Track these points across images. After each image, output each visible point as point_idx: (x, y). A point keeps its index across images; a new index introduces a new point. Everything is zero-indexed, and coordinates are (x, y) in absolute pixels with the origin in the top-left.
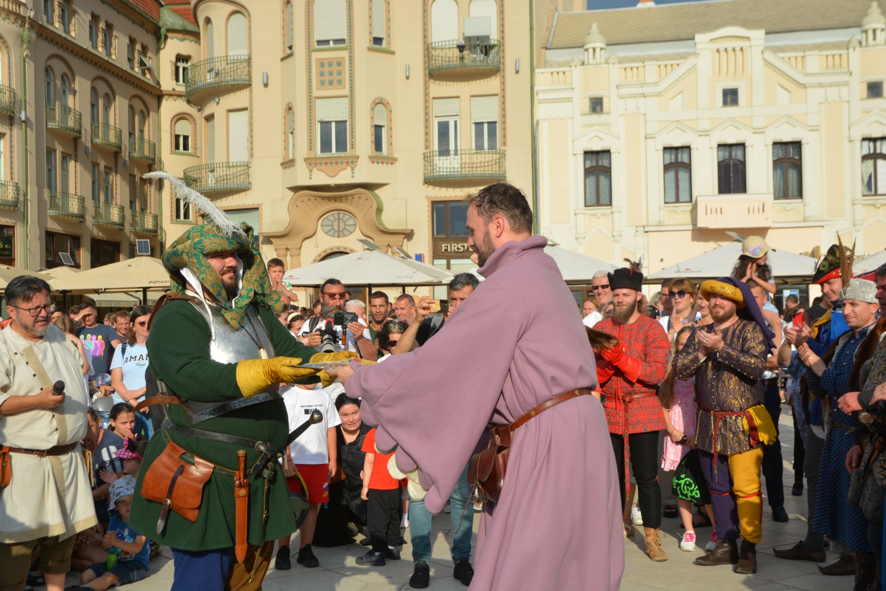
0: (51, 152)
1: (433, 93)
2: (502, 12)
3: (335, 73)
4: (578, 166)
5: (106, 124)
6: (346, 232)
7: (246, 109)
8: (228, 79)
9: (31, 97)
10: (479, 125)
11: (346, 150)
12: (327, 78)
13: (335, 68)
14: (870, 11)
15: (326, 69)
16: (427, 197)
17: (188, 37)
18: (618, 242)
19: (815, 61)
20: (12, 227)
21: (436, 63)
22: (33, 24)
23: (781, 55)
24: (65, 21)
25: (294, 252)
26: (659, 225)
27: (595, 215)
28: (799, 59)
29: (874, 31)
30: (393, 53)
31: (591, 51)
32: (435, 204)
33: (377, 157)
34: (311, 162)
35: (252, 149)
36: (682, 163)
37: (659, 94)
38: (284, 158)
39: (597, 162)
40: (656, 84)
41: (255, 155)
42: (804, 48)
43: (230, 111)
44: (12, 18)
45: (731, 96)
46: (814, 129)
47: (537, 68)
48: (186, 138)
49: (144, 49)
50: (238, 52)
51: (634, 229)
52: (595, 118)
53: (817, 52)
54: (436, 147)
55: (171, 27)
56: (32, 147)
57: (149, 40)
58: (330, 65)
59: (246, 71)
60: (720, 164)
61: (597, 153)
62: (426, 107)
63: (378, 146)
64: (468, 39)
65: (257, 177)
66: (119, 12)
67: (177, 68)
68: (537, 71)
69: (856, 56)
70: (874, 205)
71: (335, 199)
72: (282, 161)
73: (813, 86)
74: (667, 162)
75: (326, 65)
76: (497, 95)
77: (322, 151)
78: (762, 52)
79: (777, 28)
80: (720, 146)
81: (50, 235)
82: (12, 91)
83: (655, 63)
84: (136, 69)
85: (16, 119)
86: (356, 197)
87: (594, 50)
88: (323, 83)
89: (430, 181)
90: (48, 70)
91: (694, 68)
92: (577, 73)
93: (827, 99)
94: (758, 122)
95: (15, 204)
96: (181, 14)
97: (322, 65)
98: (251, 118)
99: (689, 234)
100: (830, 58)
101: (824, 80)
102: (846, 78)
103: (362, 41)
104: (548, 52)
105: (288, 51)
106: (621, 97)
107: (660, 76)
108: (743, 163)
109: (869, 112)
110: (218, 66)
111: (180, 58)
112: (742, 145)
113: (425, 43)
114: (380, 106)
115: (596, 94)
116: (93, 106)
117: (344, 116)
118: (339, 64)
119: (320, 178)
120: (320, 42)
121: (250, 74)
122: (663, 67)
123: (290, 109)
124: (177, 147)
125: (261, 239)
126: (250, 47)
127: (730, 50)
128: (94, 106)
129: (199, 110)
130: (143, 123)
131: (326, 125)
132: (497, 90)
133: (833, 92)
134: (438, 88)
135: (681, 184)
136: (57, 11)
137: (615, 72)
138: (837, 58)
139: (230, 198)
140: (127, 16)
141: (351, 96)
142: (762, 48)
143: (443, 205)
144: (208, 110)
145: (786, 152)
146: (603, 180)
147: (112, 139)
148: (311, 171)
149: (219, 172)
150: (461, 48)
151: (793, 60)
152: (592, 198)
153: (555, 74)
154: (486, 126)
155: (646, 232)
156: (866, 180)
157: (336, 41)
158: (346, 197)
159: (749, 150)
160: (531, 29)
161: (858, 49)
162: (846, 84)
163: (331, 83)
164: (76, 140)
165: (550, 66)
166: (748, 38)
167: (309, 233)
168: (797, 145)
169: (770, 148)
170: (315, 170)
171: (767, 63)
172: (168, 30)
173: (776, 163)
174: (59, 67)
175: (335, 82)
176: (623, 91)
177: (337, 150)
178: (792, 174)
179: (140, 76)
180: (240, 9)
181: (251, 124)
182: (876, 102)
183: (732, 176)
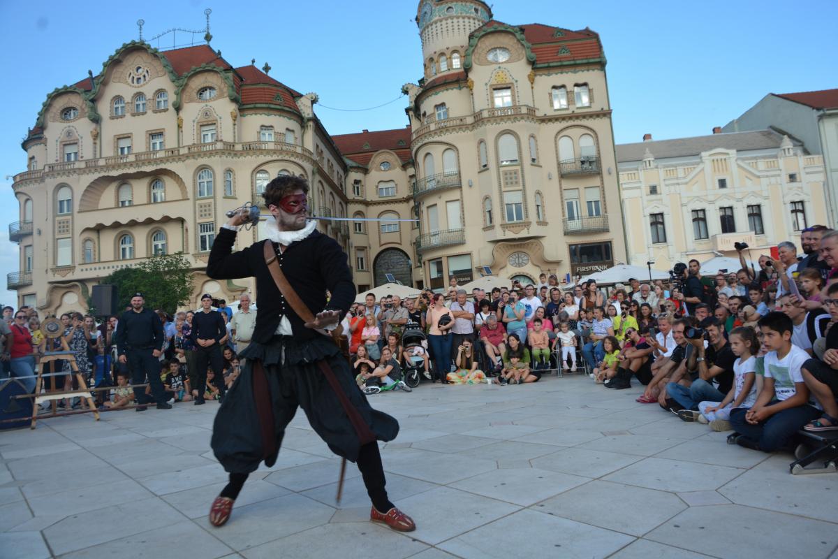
1: (564, 187)
2: (598, 144)
3: (513, 178)
4: (648, 220)
6: (523, 264)
7: (458, 200)
8: (446, 184)
10: (590, 203)
11: (521, 219)
12: (509, 181)
14: (784, 140)
15: (508, 176)
16: (567, 243)
18: (672, 261)
19: (762, 165)
21: (564, 172)
22: (317, 164)
23: (747, 162)
27: (658, 248)
28: (755, 164)
29: (788, 149)
30: (541, 167)
31: (648, 163)
32: (570, 245)
33: (538, 222)
34: (504, 226)
35: (464, 222)
37: (686, 183)
38: (484, 225)
39: (657, 219)
40: (684, 178)
41: (466, 224)
43: (447, 202)
45: (722, 183)
46: (767, 198)
47: (620, 171)
48: (360, 225)
50: (451, 169)
51: (679, 254)
52: (653, 197)
53: (762, 160)
54: (567, 216)
58: (511, 174)
59: (458, 179)
60: (721, 218)
61: (656, 215)
62: (561, 195)
65: (469, 236)
67: (354, 187)
68: (620, 173)
69: (781, 162)
71: (517, 246)
72: (483, 227)
73: (763, 177)
74: (694, 217)
75: (508, 174)
76: (598, 187)
77: (508, 220)
78: (736, 160)
83: (682, 167)
86: (535, 244)
87: (649, 161)
88: (507, 183)
89: (566, 234)
90: (318, 188)
91: (703, 169)
92: (642, 174)
93: (770, 183)
94: (739, 196)
97: (506, 174)
101: (768, 174)
102: (778, 172)
103: (526, 161)
106: (666, 185)
107: (685, 174)
108: (733, 217)
109: (791, 189)
110: (439, 178)
111: (357, 182)
112: (731, 208)
113: (557, 161)
114: (538, 195)
115: (653, 183)
117: (519, 201)
118: (515, 173)
119: (510, 235)
120: (504, 162)
121: (461, 183)
122: (686, 169)
123: (487, 198)
124: (356, 230)
125: (474, 270)
126: (459, 167)
127: (719, 160)
131: (509, 206)
132: (599, 184)
133: (773, 180)
134: (567, 184)
135: (702, 228)
136: (319, 158)
137: (662, 172)
138: (772, 163)
139: (452, 249)
141: (524, 190)
142: (735, 159)
143: (574, 247)
144: (431, 202)
145: (754, 210)
146: (660, 228)
148: (504, 231)
149: (443, 235)
150: (583, 162)
151: (751, 164)
152: (655, 239)
153: (630, 175)
154: (593, 204)
155: (687, 255)
157: (512, 161)
158: (524, 244)
159: (735, 211)
160: (614, 151)
161: (782, 159)
162: (779, 175)
163: (512, 183)
165: (627, 171)
166: (728, 154)
167: (502, 266)
168: (759, 206)
169: (746, 208)
170: (507, 231)
171: (739, 166)
173: (750, 216)
175: (514, 183)
176: (667, 182)
177: (517, 219)
178: (758, 221)
180: (451, 147)
181: (463, 208)
182: (794, 184)
183: (728, 224)
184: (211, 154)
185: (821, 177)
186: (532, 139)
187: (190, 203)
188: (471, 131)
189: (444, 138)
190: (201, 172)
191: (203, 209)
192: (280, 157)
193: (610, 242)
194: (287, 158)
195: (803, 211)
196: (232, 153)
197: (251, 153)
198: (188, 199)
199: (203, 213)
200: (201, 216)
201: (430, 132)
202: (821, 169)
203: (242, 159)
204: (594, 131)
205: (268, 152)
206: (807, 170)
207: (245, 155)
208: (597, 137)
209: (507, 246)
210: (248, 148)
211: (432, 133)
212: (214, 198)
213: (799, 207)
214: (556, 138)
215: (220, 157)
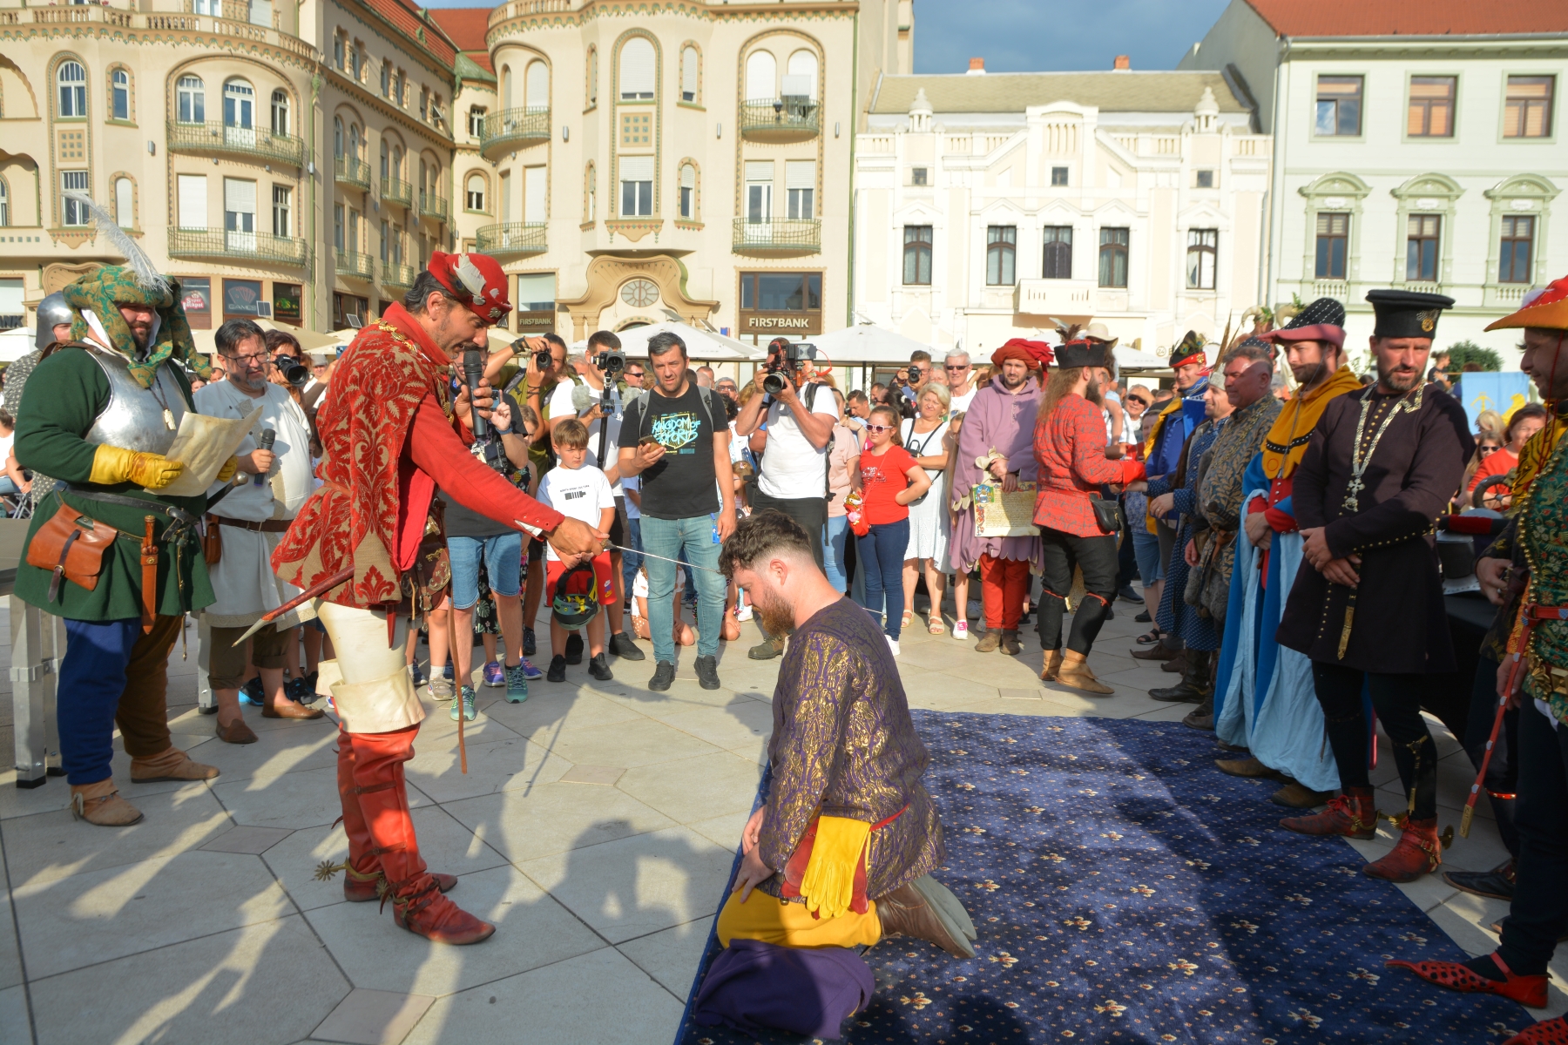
0: (339, 207)
1: (745, 156)
2: (824, 71)
3: (641, 130)
4: (898, 240)
5: (397, 178)
6: (647, 302)
7: (544, 165)
8: (526, 132)
9: (319, 148)
10: (793, 192)
11: (650, 213)
12: (632, 134)
13: (641, 124)
14: (1204, 97)
15: (632, 124)
16: (735, 268)
17: (484, 86)
18: (936, 324)
19: (1147, 144)
20: (300, 286)
21: (748, 123)
22: (324, 69)
23: (1114, 135)
24: (356, 67)
25: (592, 321)
26: (979, 308)
27: (913, 294)
28: (1132, 141)
29: (1207, 118)
30: (704, 110)
31: (916, 118)
32: (742, 273)
33: (682, 222)
34: (612, 225)
35: (549, 209)
36: (1007, 243)
37: (986, 169)
38: (583, 219)
39: (918, 237)
40: (983, 157)
41: (552, 215)
42: (1137, 130)
43: (526, 167)
44: (302, 63)
45: (1060, 176)
46: (1143, 215)
47: (859, 132)
48: (479, 196)
49: (438, 99)
50: (538, 103)
51: (953, 311)
52: (918, 190)
53: (1149, 135)
54: (746, 213)
55: (466, 75)
56: (320, 201)
57: (443, 89)
58: (636, 120)
59: (545, 124)
60: (1045, 246)
61: (918, 227)
62: (738, 170)
63: (685, 209)
64: (786, 98)
65: (554, 239)
66: (412, 58)
67: (472, 120)
68: (858, 136)
69: (1188, 141)
70: (1197, 299)
71: (636, 265)
72: (581, 223)
73: (1144, 170)
74: (991, 241)
75: (632, 120)
76: (814, 160)
77: (624, 213)
78: (1096, 130)
79: (1110, 106)
80: (1046, 227)
81: (338, 296)
82: (300, 141)
83: (983, 134)
84: (429, 120)
85: (304, 172)
86: (659, 264)
87: (920, 117)
88: (627, 140)
89: (740, 250)
90: (337, 119)
91: (1024, 143)
92: (901, 140)
93: (1157, 185)
94: (1087, 205)
95: (303, 262)
96: (478, 61)
97: (628, 120)
98: (549, 175)
99: (1011, 318)
100: (1163, 142)
101: (1156, 164)
102: (1177, 164)
103: (671, 96)
104: (870, 117)
105: (591, 104)
106: (946, 169)
107: (988, 149)
108: (1070, 247)
109: (1197, 201)
110: (516, 118)
111: (475, 109)
112: (1070, 228)
113: (739, 100)
114: (688, 167)
115: (920, 164)
116: (382, 158)
117: (648, 176)
118: (645, 120)
119: (621, 243)
120: (625, 95)
121: (549, 128)
122: (991, 140)
123: (591, 166)
124: (470, 205)
125: (557, 306)
126: (550, 98)
127: (1062, 126)
128: (384, 158)
129: (494, 165)
130: (434, 179)
131: (629, 185)
132: (815, 155)
133: (1163, 178)
134: (752, 150)
135: (1004, 266)
136: (348, 56)
137: (941, 142)
138: (1169, 142)
139: (525, 261)
140: (420, 63)
141: (658, 155)
142: (1095, 126)
143: (751, 277)
144: (503, 166)
145: (1114, 239)
146: (923, 256)
147: (402, 195)
148: (612, 235)
149: (514, 233)
150: (778, 108)
151: (1125, 141)
152: (911, 276)
153: (877, 141)
154: (801, 193)
155: (966, 315)
156: (1191, 272)
157: (643, 95)
158: (649, 263)
159: (1076, 234)
160: (854, 90)
161: (1190, 135)
162: (1177, 171)
163: (636, 140)
164: (365, 195)
165: (872, 132)
166: (1081, 115)
167: (608, 301)
168: (1125, 231)
169: (1098, 232)
170: (616, 233)
171: (1099, 143)
172: (464, 79)
173: (1104, 249)
174: (348, 116)
175: (640, 139)
176: (948, 163)
177: (641, 213)
178: (1118, 261)
179: (433, 128)
180: (540, 57)
181: (549, 181)
182: (1205, 191)
183: (1057, 261)
184: (80, 30)
185: (1263, 183)
186: (690, 51)
187: (43, 126)
188: (577, 25)
189: (529, 36)
190: (63, 66)
191: (68, 141)
192: (225, 50)
193: (820, 274)
194: (241, 51)
195: (1214, 251)
196: (126, 32)
197: (164, 37)
198: (38, 119)
199: (68, 150)
200: (65, 155)
201: (507, 20)
202: (1267, 166)
203: (146, 46)
204: (820, 45)
205: (200, 37)
206: (1236, 166)
207: (152, 38)
208: (823, 57)
209: (617, 263)
210: (159, 24)
211: (508, 24)
212: (88, 122)
213: (1209, 240)
214: (741, 51)
215: (98, 38)
